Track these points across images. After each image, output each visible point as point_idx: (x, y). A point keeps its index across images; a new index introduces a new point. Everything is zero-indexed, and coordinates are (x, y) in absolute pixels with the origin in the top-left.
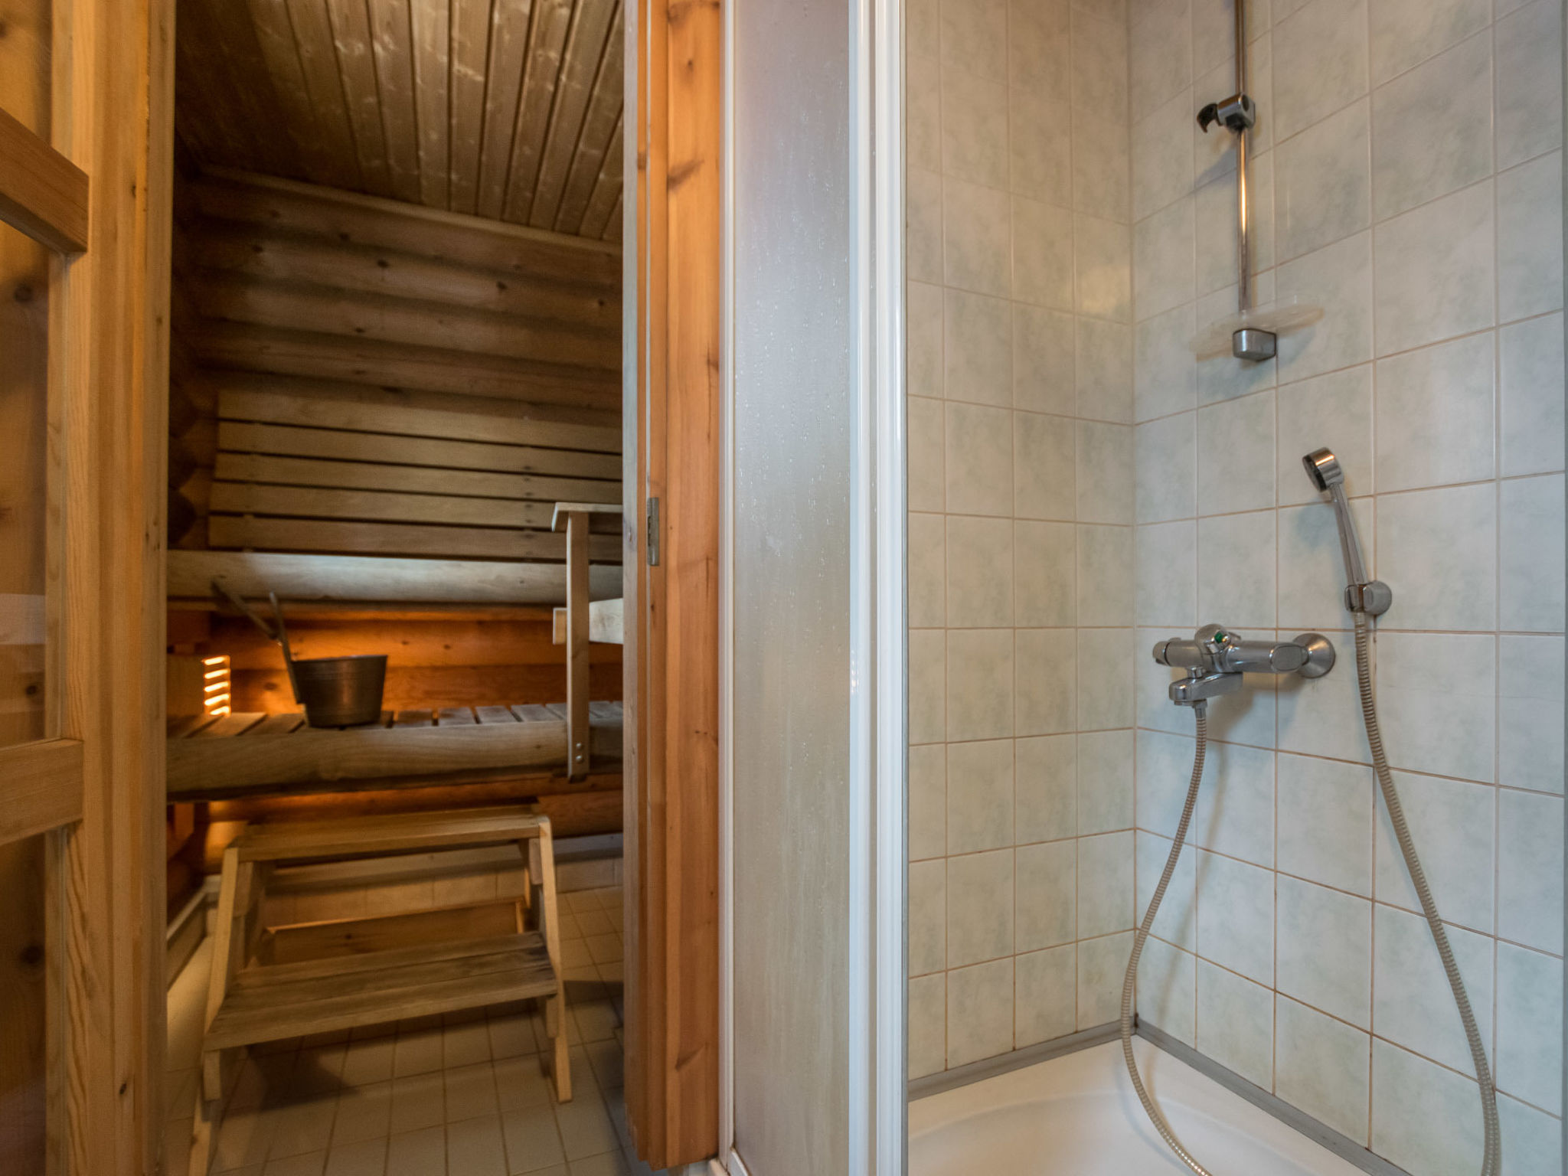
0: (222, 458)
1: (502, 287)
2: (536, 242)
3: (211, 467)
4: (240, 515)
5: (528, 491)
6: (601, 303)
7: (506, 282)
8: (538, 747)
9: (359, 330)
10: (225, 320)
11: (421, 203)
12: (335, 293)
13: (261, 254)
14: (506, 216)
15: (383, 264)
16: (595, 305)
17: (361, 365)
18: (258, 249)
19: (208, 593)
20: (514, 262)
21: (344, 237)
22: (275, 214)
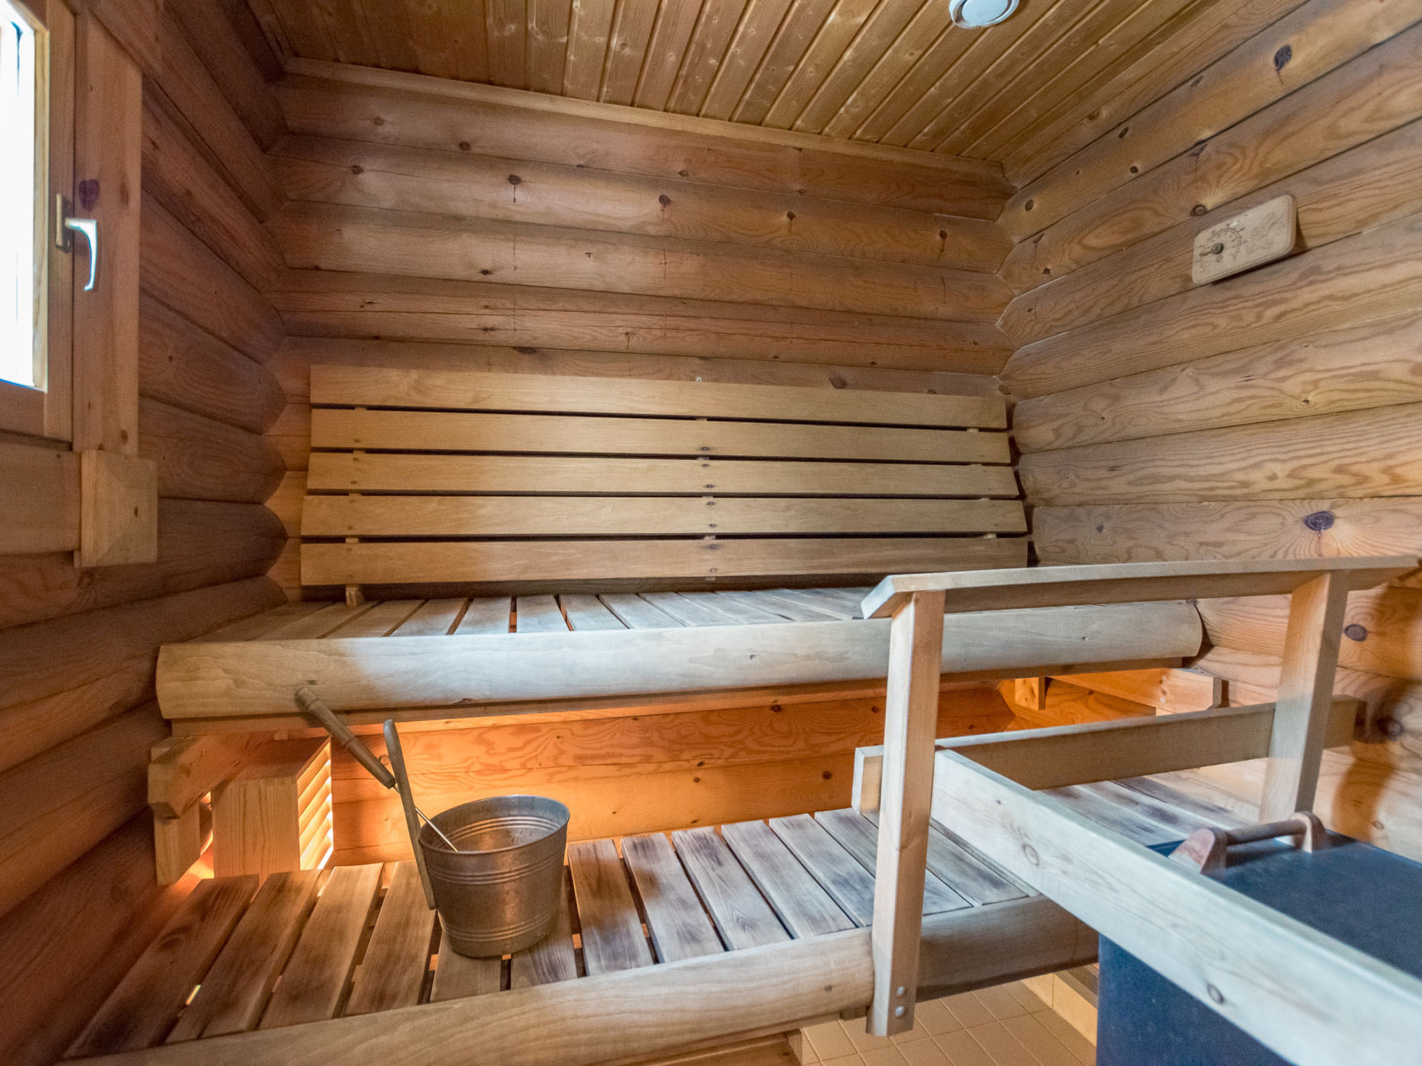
0: (315, 460)
1: (664, 201)
2: (707, 137)
3: (304, 468)
4: (341, 540)
5: (709, 482)
6: (791, 216)
7: (671, 195)
8: (829, 988)
9: (485, 272)
10: (317, 268)
11: (563, 94)
12: (455, 223)
13: (360, 176)
14: (672, 105)
15: (514, 180)
16: (785, 218)
17: (490, 321)
18: (357, 170)
19: (294, 708)
20: (680, 167)
21: (464, 146)
22: (378, 121)
